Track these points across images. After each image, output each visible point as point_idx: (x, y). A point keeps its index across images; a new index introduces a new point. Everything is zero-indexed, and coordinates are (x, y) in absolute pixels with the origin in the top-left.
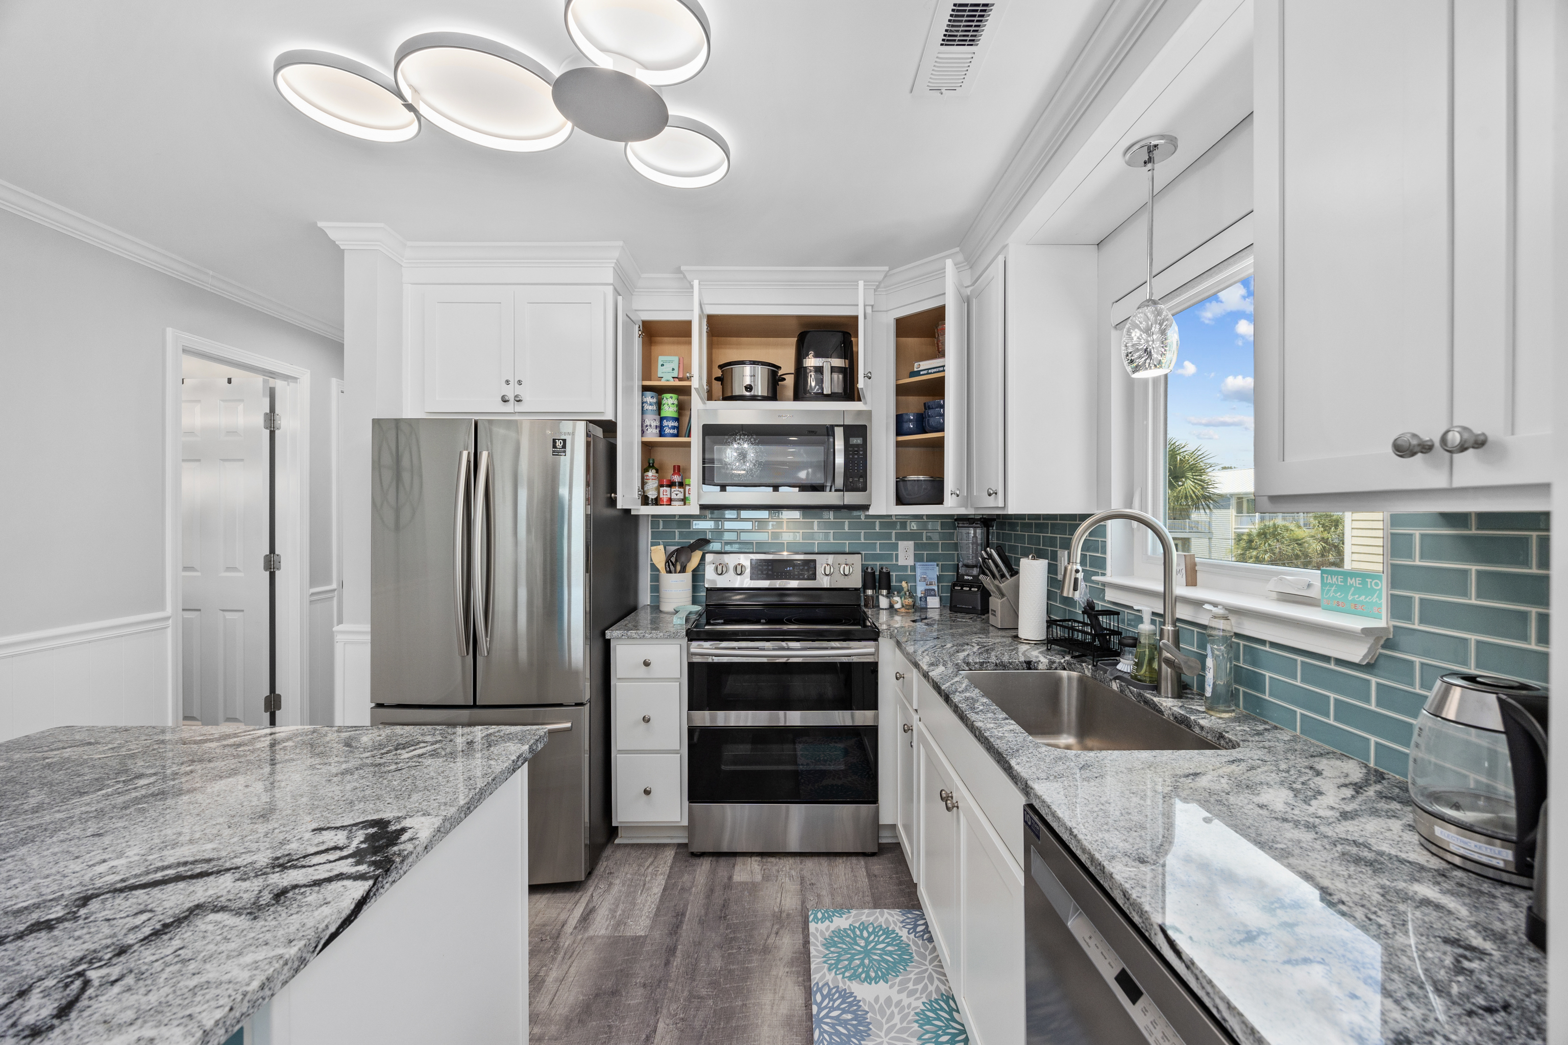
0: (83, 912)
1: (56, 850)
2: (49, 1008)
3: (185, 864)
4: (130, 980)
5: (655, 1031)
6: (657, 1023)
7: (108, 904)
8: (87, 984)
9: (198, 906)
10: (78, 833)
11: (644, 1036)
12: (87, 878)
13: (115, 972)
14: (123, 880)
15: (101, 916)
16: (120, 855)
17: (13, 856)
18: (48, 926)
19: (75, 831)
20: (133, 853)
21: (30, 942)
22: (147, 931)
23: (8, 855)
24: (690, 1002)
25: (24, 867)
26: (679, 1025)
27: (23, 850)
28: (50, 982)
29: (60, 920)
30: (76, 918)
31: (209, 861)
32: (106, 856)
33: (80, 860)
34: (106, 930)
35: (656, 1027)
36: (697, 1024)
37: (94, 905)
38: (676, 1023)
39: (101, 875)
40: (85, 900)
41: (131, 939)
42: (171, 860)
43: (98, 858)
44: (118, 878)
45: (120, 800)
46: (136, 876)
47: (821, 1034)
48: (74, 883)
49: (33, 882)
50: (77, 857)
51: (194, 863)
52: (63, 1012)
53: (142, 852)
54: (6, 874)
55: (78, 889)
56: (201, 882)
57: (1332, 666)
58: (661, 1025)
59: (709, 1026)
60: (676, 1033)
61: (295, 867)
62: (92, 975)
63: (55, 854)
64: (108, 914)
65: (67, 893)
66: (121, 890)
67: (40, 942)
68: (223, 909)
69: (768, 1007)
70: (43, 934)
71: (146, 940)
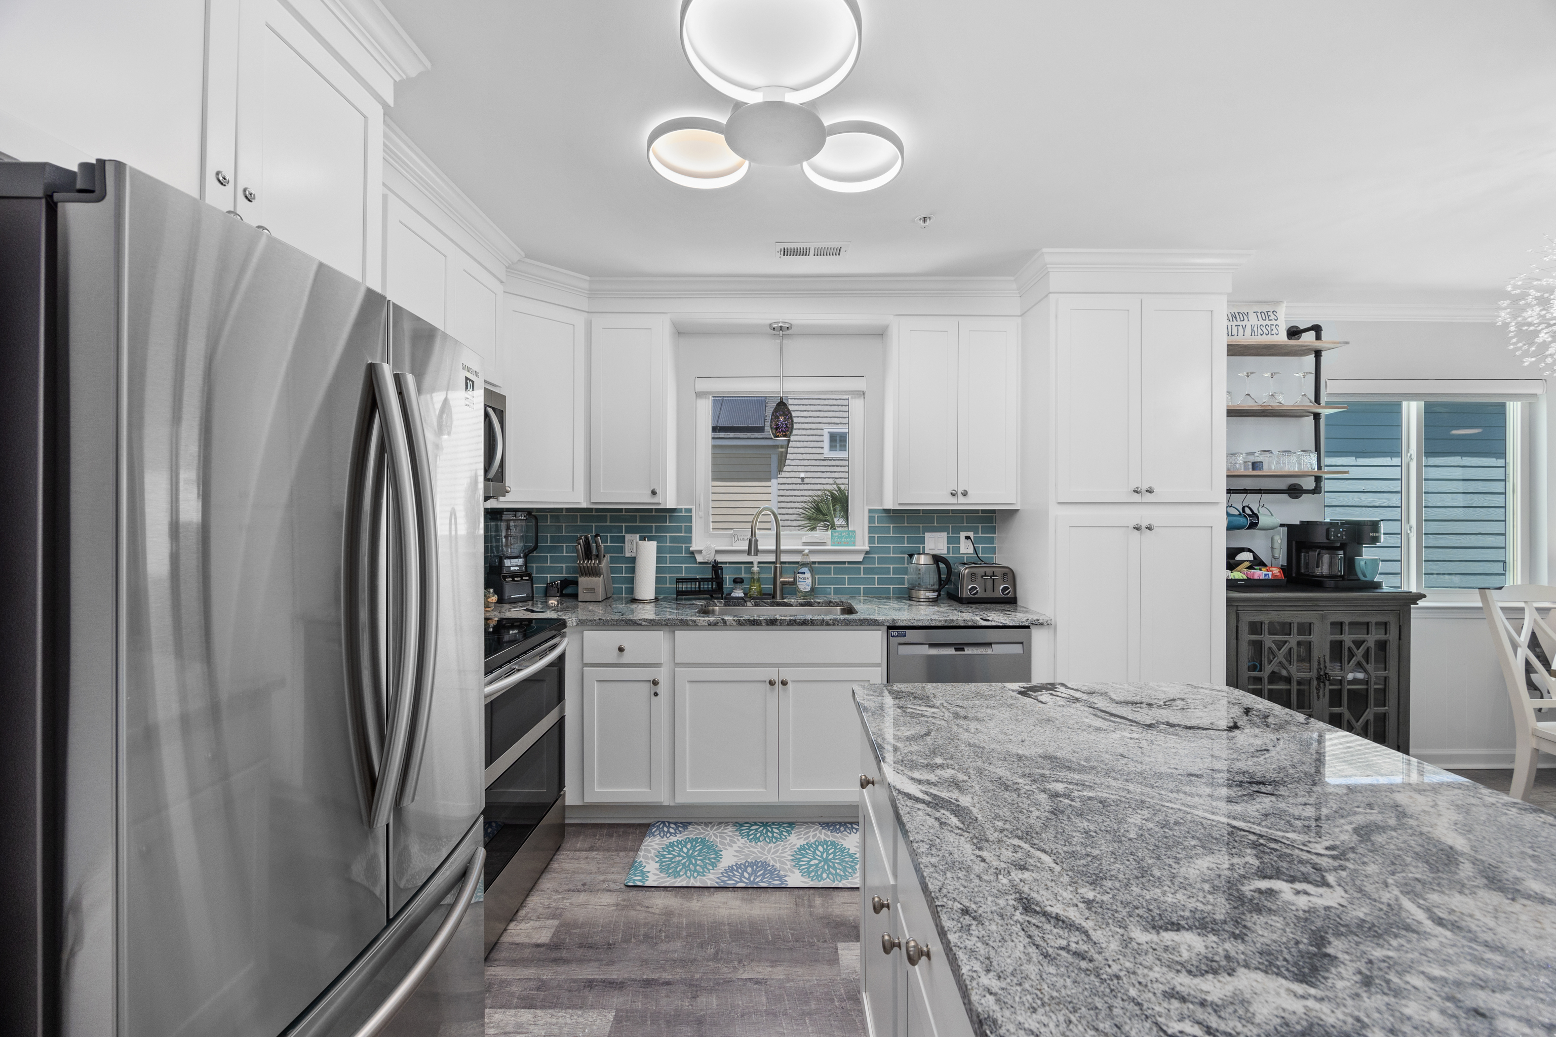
0: (1154, 722)
1: (1147, 759)
2: (1177, 702)
3: (1104, 719)
4: (1153, 697)
5: (750, 979)
6: (742, 979)
7: (1144, 720)
8: (1165, 702)
9: (1117, 703)
10: (1131, 764)
11: (756, 986)
12: (1144, 735)
13: (1156, 701)
14: (1131, 725)
15: (1148, 717)
16: (1122, 738)
17: (1169, 768)
18: (1168, 724)
19: (1132, 767)
20: (1116, 735)
21: (1176, 722)
22: (1139, 705)
23: (1171, 771)
24: (721, 958)
25: (1167, 757)
26: (746, 963)
27: (1163, 769)
28: (1174, 708)
29: (1163, 723)
30: (1157, 721)
31: (1095, 715)
32: (1129, 740)
33: (1141, 745)
34: (1150, 712)
35: (746, 979)
36: (745, 951)
37: (1148, 722)
38: (744, 965)
39: (1137, 732)
40: (1150, 726)
41: (1144, 706)
42: (1106, 723)
43: (1132, 741)
44: (1132, 727)
45: (1088, 778)
46: (1125, 724)
47: (762, 882)
48: (1150, 735)
49: (1165, 745)
50: (1141, 748)
51: (1101, 717)
52: (1174, 700)
53: (1113, 733)
54: (1176, 757)
55: (1150, 731)
56: (1107, 710)
57: (847, 566)
58: (745, 976)
59: (749, 944)
60: (754, 964)
61: (1073, 697)
62: (1162, 704)
63: (1149, 756)
64: (1146, 717)
65: (1155, 732)
66: (1135, 722)
67: (1172, 720)
68: (1111, 699)
69: (733, 911)
70: (1171, 722)
71: (1141, 703)
